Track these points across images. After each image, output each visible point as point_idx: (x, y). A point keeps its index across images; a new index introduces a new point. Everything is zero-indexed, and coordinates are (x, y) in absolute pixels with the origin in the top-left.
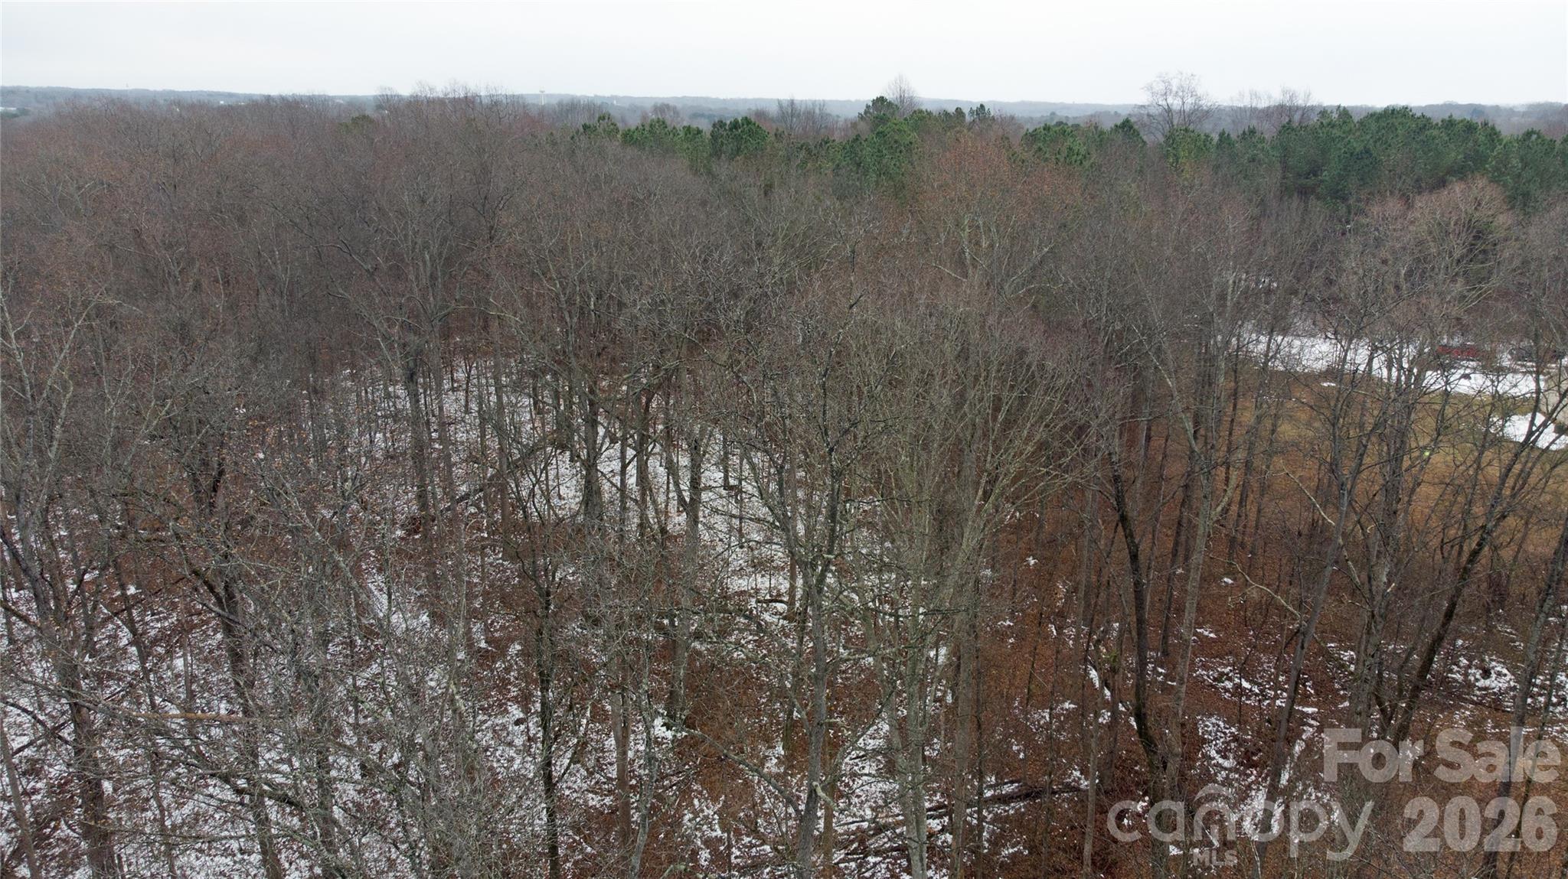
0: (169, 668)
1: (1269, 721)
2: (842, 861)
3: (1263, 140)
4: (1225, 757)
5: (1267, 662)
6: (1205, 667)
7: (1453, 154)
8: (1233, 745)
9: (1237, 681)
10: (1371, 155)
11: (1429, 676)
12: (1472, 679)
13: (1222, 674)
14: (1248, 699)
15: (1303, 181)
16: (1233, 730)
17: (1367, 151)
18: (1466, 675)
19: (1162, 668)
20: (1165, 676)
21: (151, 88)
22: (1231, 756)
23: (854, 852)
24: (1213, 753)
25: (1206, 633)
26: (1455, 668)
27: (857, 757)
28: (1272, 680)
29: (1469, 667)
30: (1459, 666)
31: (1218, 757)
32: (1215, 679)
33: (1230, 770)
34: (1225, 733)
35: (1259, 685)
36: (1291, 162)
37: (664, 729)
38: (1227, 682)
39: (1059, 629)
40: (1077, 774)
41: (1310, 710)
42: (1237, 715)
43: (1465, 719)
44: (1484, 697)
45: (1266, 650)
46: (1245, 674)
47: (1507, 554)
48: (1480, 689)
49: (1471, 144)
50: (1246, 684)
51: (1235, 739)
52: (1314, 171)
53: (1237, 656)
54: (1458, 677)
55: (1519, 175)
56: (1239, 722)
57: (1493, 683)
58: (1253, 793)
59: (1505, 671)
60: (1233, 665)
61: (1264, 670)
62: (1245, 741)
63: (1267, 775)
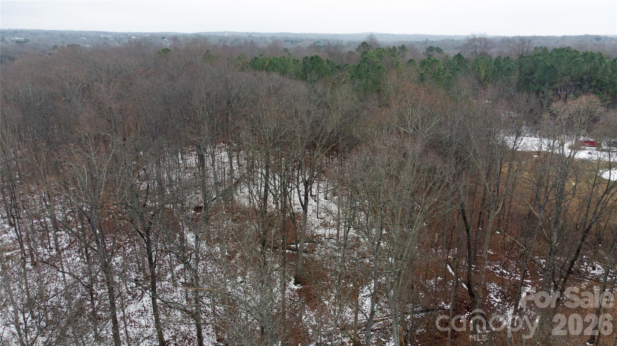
0: (114, 260)
1: (513, 285)
2: (360, 333)
3: (512, 61)
4: (497, 298)
5: (513, 264)
6: (489, 265)
7: (586, 67)
8: (500, 294)
9: (501, 270)
10: (554, 67)
11: (572, 269)
12: (589, 270)
13: (496, 267)
14: (505, 277)
15: (527, 77)
16: (500, 288)
17: (553, 66)
18: (586, 269)
19: (474, 265)
20: (475, 268)
21: (74, 30)
22: (499, 297)
23: (364, 330)
24: (492, 296)
25: (490, 252)
26: (582, 266)
27: (364, 296)
28: (514, 270)
29: (587, 266)
30: (584, 266)
31: (494, 298)
32: (493, 269)
33: (499, 303)
34: (497, 289)
35: (509, 272)
36: (523, 69)
37: (294, 285)
38: (497, 271)
39: (436, 250)
40: (443, 303)
41: (528, 281)
42: (501, 282)
43: (586, 285)
44: (593, 277)
45: (512, 259)
46: (504, 268)
47: (602, 224)
48: (592, 274)
49: (593, 64)
50: (505, 271)
51: (501, 291)
52: (532, 73)
53: (501, 261)
54: (584, 270)
55: (611, 76)
56: (502, 285)
57: (596, 272)
58: (507, 311)
59: (601, 268)
60: (500, 264)
61: (511, 266)
62: (504, 292)
63: (512, 305)
